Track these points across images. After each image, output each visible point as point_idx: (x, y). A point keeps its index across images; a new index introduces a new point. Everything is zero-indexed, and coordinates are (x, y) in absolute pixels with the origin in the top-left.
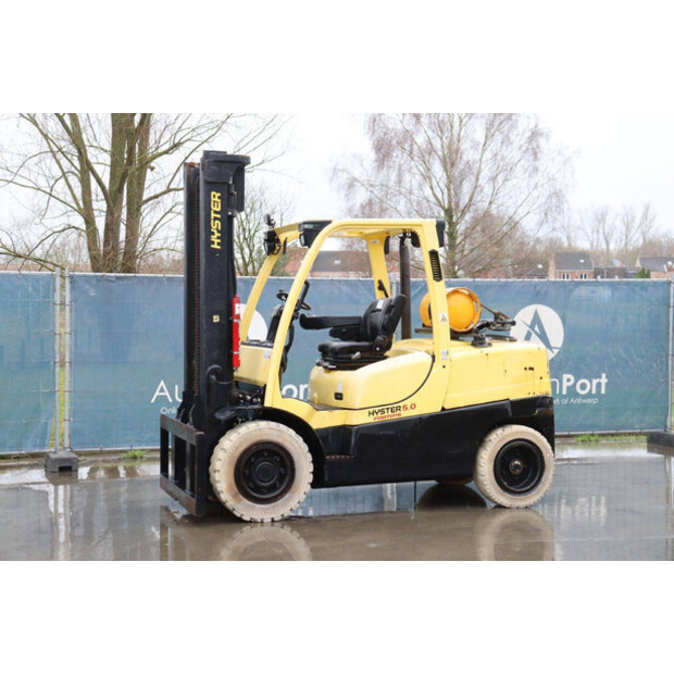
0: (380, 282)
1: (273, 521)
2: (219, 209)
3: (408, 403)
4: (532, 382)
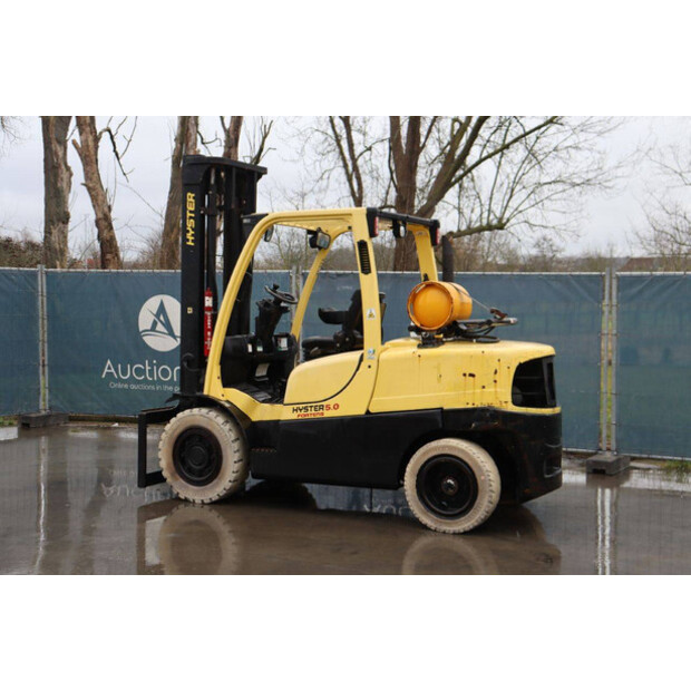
1: (203, 503)
2: (193, 209)
3: (331, 402)
4: (471, 391)
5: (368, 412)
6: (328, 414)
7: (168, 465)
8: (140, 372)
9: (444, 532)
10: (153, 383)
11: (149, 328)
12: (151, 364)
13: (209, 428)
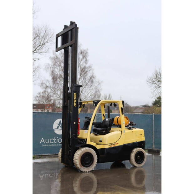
0: (103, 114)
1: (89, 171)
2: (76, 97)
3: (117, 143)
4: (141, 138)
5: (124, 144)
6: (116, 145)
12: (56, 138)
13: (90, 152)
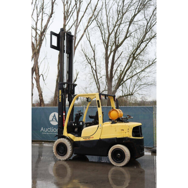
2: (61, 93)
3: (92, 137)
4: (123, 134)
5: (100, 139)
6: (91, 139)
7: (55, 151)
8: (49, 130)
9: (118, 166)
10: (52, 132)
11: (52, 120)
12: (52, 128)
13: (65, 143)
